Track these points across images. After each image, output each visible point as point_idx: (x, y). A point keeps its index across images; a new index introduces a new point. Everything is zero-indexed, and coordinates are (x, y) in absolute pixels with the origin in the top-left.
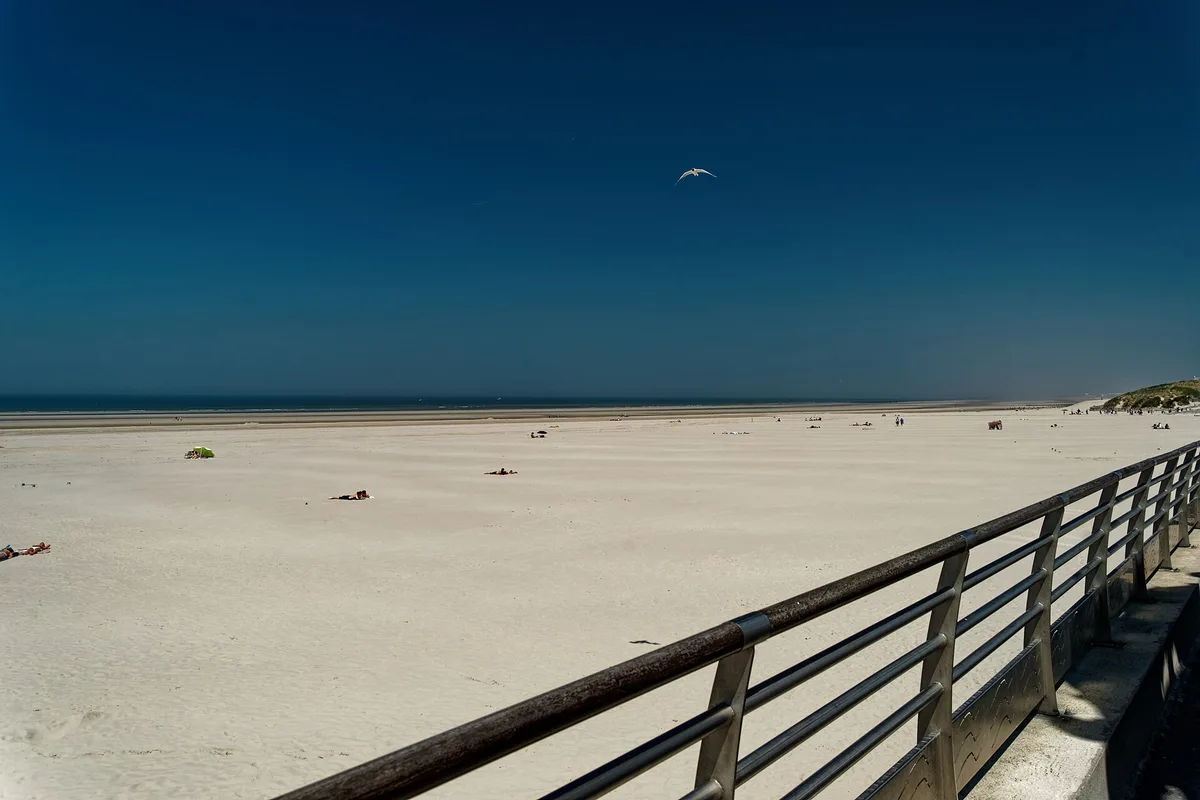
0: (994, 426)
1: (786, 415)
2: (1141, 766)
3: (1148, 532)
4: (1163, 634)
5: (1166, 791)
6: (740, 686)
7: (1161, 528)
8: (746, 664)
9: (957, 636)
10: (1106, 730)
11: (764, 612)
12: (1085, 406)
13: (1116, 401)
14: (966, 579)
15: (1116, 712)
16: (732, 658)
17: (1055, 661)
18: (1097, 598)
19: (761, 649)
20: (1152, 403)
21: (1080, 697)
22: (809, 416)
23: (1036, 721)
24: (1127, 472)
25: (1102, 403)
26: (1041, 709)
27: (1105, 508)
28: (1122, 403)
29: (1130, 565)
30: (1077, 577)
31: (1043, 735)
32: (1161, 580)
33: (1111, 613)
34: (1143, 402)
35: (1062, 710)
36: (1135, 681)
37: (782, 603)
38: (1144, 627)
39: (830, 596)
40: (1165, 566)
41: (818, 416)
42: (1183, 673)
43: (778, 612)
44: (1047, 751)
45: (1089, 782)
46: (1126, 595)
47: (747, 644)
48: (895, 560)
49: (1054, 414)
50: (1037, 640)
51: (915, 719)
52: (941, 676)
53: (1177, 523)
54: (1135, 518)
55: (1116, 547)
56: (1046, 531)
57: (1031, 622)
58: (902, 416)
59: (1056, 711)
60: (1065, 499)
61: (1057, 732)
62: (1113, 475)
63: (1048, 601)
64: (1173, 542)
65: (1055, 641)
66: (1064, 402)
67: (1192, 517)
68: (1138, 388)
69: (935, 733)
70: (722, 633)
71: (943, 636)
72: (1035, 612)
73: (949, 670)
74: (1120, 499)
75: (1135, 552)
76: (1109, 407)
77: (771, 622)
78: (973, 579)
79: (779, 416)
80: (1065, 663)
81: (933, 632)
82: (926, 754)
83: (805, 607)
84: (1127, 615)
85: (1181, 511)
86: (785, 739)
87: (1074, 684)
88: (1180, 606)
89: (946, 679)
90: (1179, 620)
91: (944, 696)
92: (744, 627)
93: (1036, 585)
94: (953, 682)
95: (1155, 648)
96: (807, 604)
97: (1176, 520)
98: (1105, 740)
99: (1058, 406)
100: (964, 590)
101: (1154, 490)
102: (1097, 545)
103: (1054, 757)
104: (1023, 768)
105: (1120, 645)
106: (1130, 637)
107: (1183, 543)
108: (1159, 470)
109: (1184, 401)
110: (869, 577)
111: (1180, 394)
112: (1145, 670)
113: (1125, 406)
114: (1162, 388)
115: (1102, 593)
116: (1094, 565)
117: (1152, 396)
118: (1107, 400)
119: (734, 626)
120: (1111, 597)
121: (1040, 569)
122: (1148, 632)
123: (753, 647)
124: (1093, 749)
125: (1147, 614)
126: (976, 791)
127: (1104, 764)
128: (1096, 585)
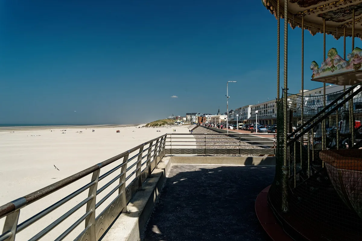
0: (118, 132)
1: (54, 129)
2: (148, 221)
3: (152, 159)
4: (154, 185)
5: (153, 227)
6: (14, 224)
7: (155, 158)
8: (17, 216)
9: (97, 195)
10: (139, 213)
11: (25, 197)
12: (141, 126)
13: (148, 124)
14: (99, 178)
15: (142, 208)
16: (11, 215)
17: (127, 197)
18: (139, 178)
19: (23, 210)
20: (156, 125)
21: (133, 206)
22: (62, 129)
23: (122, 215)
24: (146, 144)
25: (145, 125)
26: (123, 211)
27: (140, 153)
28: (150, 125)
29: (148, 168)
30: (133, 173)
31: (123, 218)
32: (155, 171)
33: (142, 182)
34: (155, 125)
35: (128, 211)
36: (147, 199)
37: (32, 193)
38: (150, 184)
39: (51, 188)
40: (156, 168)
41: (65, 129)
42: (159, 195)
43: (30, 196)
44: (124, 223)
45: (134, 229)
46: (146, 176)
47: (17, 209)
48: (75, 174)
49: (133, 128)
50: (122, 192)
51: (84, 221)
52: (92, 207)
53: (159, 156)
54: (149, 156)
55: (143, 164)
56: (125, 161)
57: (120, 187)
58: (94, 129)
59: (127, 211)
60: (129, 152)
61: (127, 217)
62: (142, 144)
63: (125, 181)
64: (158, 161)
65: (127, 191)
66: (136, 125)
67: (163, 154)
68: (154, 121)
69: (90, 225)
70: (6, 207)
71: (93, 195)
72: (122, 184)
73: (94, 206)
74: (144, 151)
75: (148, 165)
76: (147, 126)
77: (27, 200)
78: (102, 177)
79: (52, 130)
80: (130, 197)
81: (90, 194)
82: (87, 231)
83: (41, 193)
84: (147, 182)
85: (160, 153)
86: (34, 238)
87: (132, 203)
88: (159, 178)
89: (94, 208)
90: (158, 182)
91: (93, 213)
92: (16, 204)
93: (122, 176)
94: (96, 209)
95: (152, 190)
96: (42, 192)
97: (159, 155)
98: (138, 217)
99: (135, 126)
100: (99, 181)
101: (153, 148)
102: (138, 164)
103: (125, 224)
104: (117, 229)
105: (144, 190)
106: (147, 187)
107: (160, 161)
108: (154, 143)
109: (164, 124)
110: (66, 181)
111: (163, 123)
112: (149, 196)
113: (151, 126)
114: (159, 121)
115: (140, 177)
116: (138, 169)
117: (157, 123)
118: (146, 124)
119: (11, 204)
120: (142, 177)
121: (123, 172)
122: (151, 185)
123: (19, 210)
124: (136, 219)
125: (151, 181)
126: (103, 239)
127: (138, 223)
128: (138, 175)
